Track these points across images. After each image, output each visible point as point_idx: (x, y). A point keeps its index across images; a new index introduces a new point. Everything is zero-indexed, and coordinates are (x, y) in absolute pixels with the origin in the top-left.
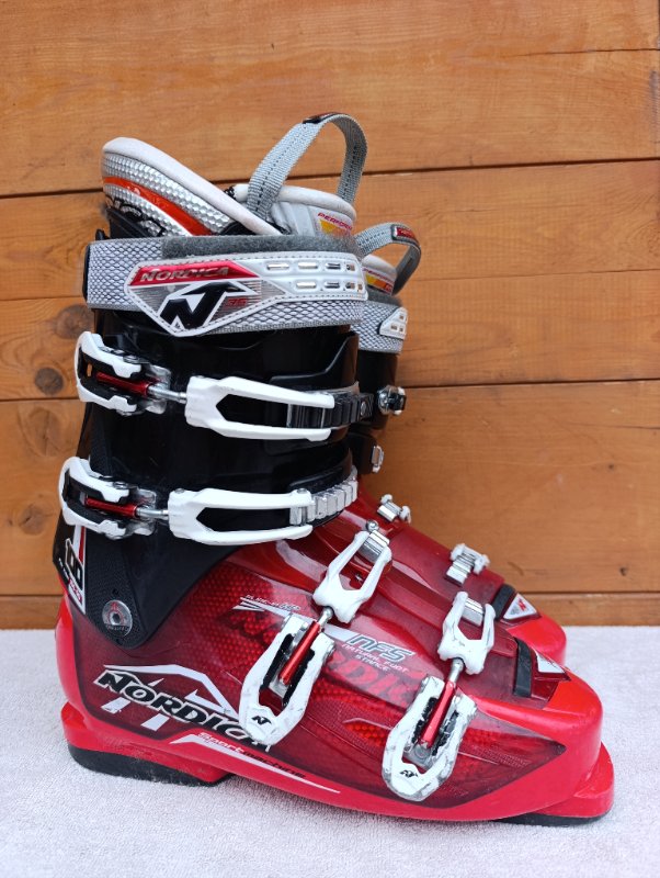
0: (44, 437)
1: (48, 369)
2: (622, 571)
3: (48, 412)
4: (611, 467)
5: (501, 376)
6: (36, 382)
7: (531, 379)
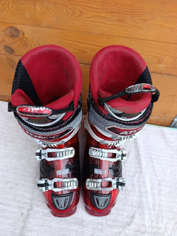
0: (12, 65)
1: (7, 46)
2: (164, 114)
3: (11, 58)
4: (174, 96)
5: (154, 71)
6: (4, 49)
7: (163, 73)
